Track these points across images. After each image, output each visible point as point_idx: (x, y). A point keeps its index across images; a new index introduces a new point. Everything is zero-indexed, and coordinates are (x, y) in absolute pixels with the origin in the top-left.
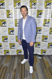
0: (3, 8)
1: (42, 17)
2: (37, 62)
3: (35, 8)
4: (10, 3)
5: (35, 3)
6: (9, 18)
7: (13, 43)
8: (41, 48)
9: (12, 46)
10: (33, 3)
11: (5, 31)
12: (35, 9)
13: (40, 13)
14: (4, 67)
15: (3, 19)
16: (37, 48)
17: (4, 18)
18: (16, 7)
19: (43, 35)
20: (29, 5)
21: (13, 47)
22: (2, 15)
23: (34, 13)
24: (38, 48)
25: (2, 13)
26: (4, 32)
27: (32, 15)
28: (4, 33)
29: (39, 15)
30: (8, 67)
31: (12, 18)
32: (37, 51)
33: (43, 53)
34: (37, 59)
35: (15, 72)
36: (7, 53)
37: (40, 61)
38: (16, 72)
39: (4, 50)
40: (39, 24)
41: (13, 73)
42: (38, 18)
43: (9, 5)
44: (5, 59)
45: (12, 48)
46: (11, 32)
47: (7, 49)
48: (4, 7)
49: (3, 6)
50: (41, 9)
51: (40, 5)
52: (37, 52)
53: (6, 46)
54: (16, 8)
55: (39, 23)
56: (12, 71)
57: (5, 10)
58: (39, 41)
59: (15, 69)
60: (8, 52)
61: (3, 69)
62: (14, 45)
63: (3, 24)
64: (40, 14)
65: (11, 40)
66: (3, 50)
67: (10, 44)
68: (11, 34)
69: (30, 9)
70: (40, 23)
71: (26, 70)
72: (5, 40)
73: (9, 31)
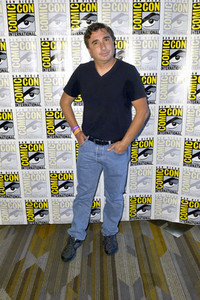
0: (29, 34)
1: (184, 68)
2: (165, 249)
3: (153, 32)
4: (54, 14)
5: (153, 14)
6: (52, 73)
7: (64, 171)
8: (179, 196)
9: (61, 183)
10: (145, 15)
11: (35, 122)
12: (153, 35)
13: (173, 52)
14: (28, 270)
15: (28, 74)
16: (164, 194)
17: (31, 70)
18: (78, 29)
19: (189, 137)
20: (131, 21)
21: (63, 189)
22: (25, 62)
23: (152, 52)
24: (168, 194)
25: (22, 54)
26: (27, 127)
27: (142, 58)
28: (30, 129)
29: (171, 57)
30: (43, 268)
31: (63, 70)
32: (165, 206)
33: (192, 216)
34: (164, 237)
35: (75, 289)
36: (38, 217)
37: (176, 247)
38: (79, 289)
39: (28, 203)
40: (172, 94)
41: (67, 292)
42: (165, 71)
43: (50, 22)
44: (29, 241)
45: (59, 195)
46: (56, 127)
47: (39, 199)
48: (30, 27)
49: (27, 24)
50: (177, 36)
51: (173, 21)
52: (166, 212)
53: (34, 183)
54: (80, 33)
55: (172, 89)
56: (62, 286)
57: (35, 42)
58: (170, 166)
59: (76, 279)
60: (42, 212)
61: (24, 279)
62: (68, 182)
63: (28, 97)
64: (175, 55)
65: (58, 158)
66: (21, 203)
67: (52, 175)
68: (55, 136)
69: (136, 35)
70: (177, 89)
71: (121, 282)
72: (30, 158)
73: (51, 122)
